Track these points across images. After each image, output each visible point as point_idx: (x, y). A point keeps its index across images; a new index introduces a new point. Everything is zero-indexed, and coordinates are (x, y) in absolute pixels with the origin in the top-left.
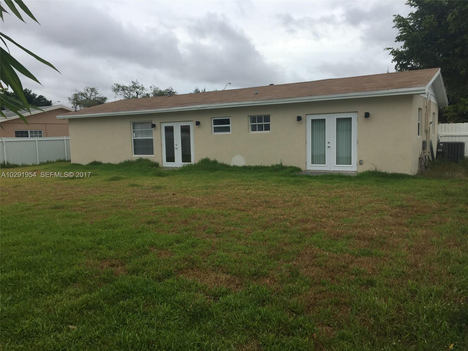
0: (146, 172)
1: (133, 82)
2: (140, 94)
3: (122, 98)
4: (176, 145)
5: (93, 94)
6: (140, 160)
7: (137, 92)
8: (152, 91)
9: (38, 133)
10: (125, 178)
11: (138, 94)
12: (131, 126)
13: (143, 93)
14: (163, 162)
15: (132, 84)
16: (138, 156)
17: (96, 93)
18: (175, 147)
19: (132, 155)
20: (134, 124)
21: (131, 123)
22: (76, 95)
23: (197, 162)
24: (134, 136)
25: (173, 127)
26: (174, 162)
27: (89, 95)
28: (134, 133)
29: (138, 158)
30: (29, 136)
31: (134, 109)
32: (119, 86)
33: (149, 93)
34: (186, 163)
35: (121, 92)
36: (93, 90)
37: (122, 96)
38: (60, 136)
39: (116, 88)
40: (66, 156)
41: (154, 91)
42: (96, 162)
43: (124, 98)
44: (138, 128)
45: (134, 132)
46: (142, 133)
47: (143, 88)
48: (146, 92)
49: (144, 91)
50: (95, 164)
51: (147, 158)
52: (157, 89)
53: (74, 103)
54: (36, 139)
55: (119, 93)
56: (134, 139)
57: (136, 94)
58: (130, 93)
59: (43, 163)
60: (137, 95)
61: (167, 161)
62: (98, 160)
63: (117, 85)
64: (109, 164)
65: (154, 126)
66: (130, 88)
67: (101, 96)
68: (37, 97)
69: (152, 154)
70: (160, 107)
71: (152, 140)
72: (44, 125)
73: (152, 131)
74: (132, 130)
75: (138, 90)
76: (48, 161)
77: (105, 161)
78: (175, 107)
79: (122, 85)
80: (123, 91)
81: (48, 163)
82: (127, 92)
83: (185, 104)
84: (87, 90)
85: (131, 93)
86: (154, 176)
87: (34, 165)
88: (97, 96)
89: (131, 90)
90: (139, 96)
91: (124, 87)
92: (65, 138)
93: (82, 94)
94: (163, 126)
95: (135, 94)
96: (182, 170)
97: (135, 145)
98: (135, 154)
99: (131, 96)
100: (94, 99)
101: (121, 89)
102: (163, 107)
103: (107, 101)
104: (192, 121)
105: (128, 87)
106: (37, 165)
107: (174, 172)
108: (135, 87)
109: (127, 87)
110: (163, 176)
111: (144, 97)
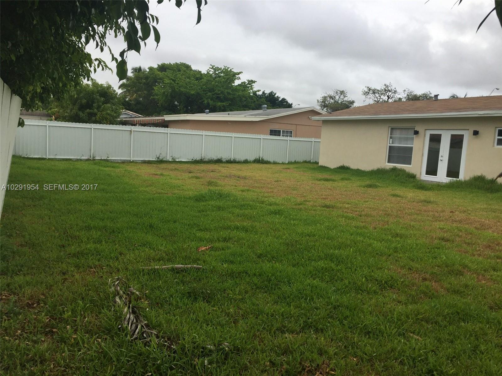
0: (404, 183)
1: (385, 85)
2: (392, 98)
3: (372, 102)
4: (442, 156)
5: (342, 97)
6: (394, 169)
7: (388, 96)
8: (406, 96)
9: (289, 133)
10: (382, 187)
11: (389, 98)
12: (388, 131)
13: (395, 97)
14: (422, 174)
15: (384, 87)
16: (392, 165)
17: (345, 97)
18: (440, 158)
19: (385, 163)
20: (392, 129)
21: (389, 128)
22: (325, 98)
23: (468, 178)
24: (391, 142)
25: (441, 135)
26: (436, 176)
27: (337, 98)
28: (391, 140)
29: (392, 167)
30: (281, 135)
31: (395, 113)
32: (370, 89)
33: (401, 97)
34: (455, 179)
35: (371, 95)
36: (342, 92)
37: (371, 100)
38: (309, 137)
39: (366, 91)
40: (312, 158)
41: (408, 95)
42: (344, 166)
43: (374, 102)
44: (397, 134)
45: (391, 138)
46: (400, 140)
47: (395, 92)
48: (399, 96)
49: (396, 95)
50: (343, 169)
51: (403, 168)
52: (411, 93)
53: (321, 106)
54: (289, 138)
55: (369, 96)
56: (390, 146)
57: (387, 98)
58: (380, 97)
59: (291, 162)
60: (388, 100)
61: (427, 174)
62: (346, 164)
63: (368, 87)
64: (358, 169)
65: (416, 133)
66: (381, 91)
67: (350, 99)
68: (280, 100)
69: (410, 164)
70: (428, 111)
71: (411, 149)
72: (295, 126)
73: (413, 139)
74: (389, 136)
75: (390, 93)
76: (295, 161)
77: (353, 166)
78: (449, 112)
79: (373, 88)
80: (373, 95)
81: (296, 162)
82: (377, 95)
83: (460, 109)
84: (337, 92)
85: (382, 97)
86: (415, 188)
87: (283, 163)
88: (346, 99)
89: (382, 94)
90: (390, 101)
91: (375, 90)
92: (313, 140)
93: (331, 97)
94: (428, 133)
95: (385, 98)
96: (449, 186)
97: (389, 152)
98: (389, 162)
99: (381, 100)
100: (341, 102)
101: (371, 92)
102: (432, 111)
103: (355, 105)
104: (468, 130)
105: (380, 90)
106: (286, 164)
107: (439, 187)
108: (387, 90)
109: (378, 90)
110: (426, 190)
111: (395, 101)
